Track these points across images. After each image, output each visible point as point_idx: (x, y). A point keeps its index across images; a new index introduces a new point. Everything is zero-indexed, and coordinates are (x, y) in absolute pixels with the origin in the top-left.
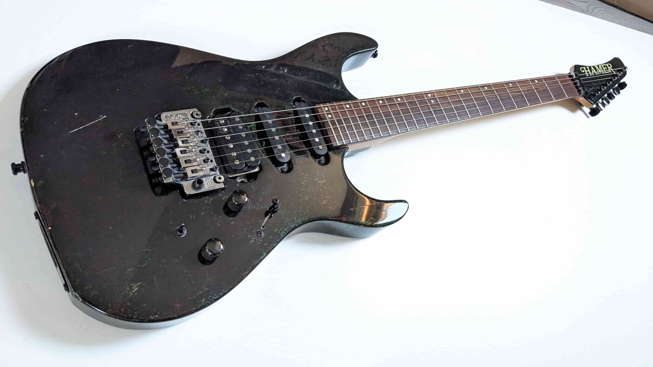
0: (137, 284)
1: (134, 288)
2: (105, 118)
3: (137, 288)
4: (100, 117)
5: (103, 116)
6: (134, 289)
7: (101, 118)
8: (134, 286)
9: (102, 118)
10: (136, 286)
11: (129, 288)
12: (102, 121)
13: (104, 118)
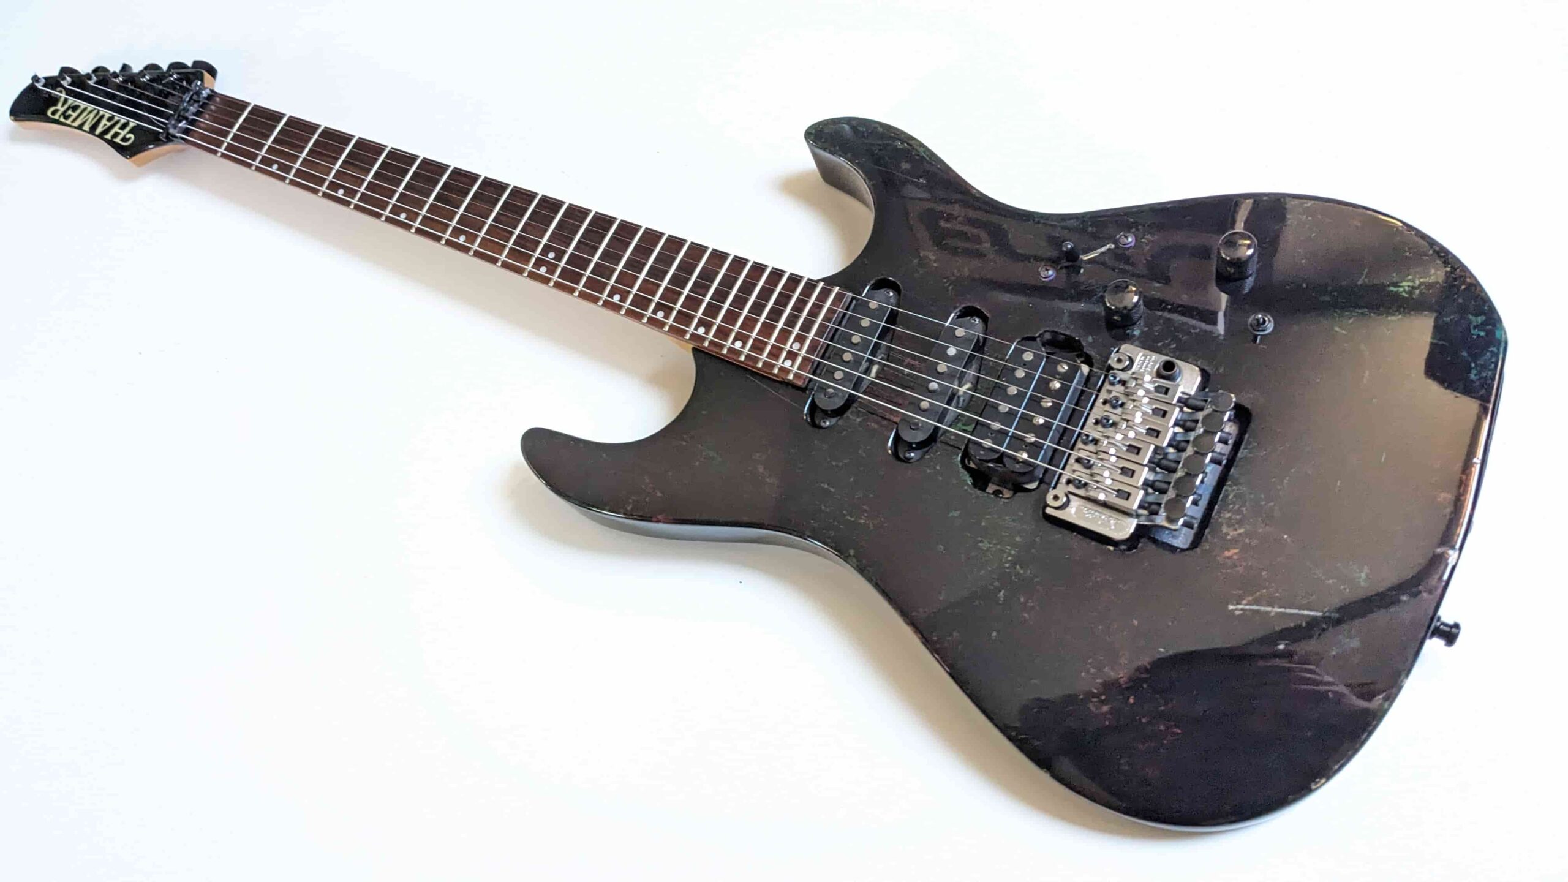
0: (1398, 291)
1: (1407, 288)
2: (1233, 604)
3: (1401, 284)
4: (1241, 612)
5: (1233, 610)
6: (1409, 286)
7: (1242, 609)
8: (1405, 291)
9: (1240, 607)
10: (1401, 289)
11: (1414, 293)
12: (1244, 602)
13: (1235, 605)
